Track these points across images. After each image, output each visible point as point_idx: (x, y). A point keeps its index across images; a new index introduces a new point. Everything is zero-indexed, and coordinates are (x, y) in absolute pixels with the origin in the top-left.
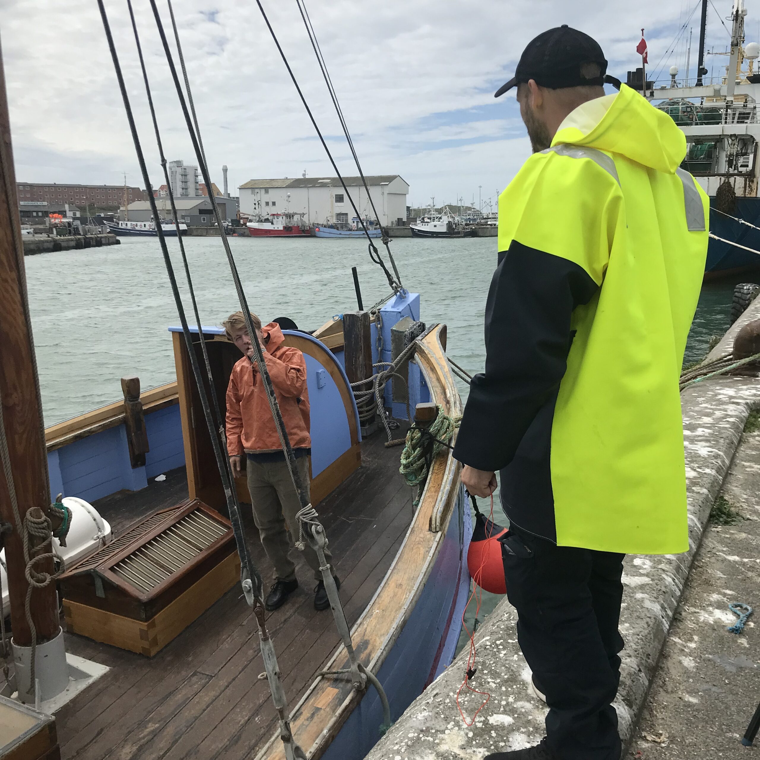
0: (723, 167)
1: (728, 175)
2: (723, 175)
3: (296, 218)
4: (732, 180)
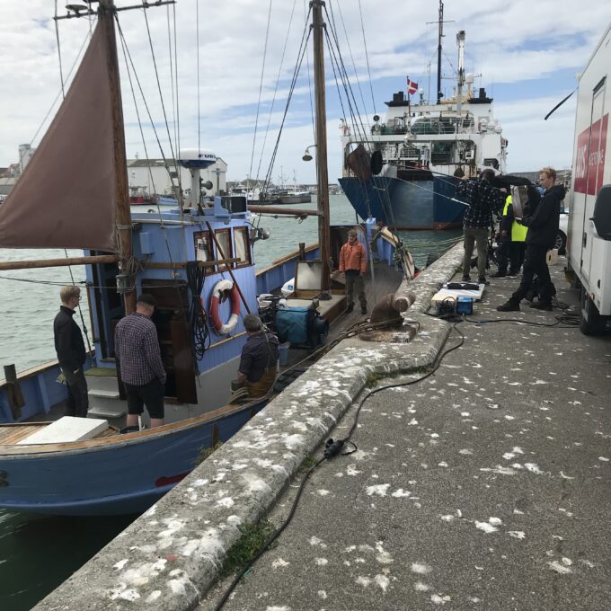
0: (457, 159)
1: (460, 164)
2: (456, 164)
3: (139, 190)
4: (462, 167)
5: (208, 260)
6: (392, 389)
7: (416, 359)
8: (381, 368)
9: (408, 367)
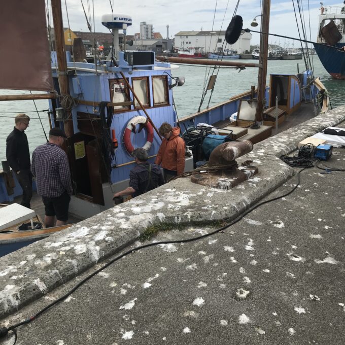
3: (200, 49)
5: (125, 101)
6: (163, 245)
7: (214, 212)
8: (172, 218)
9: (201, 219)
